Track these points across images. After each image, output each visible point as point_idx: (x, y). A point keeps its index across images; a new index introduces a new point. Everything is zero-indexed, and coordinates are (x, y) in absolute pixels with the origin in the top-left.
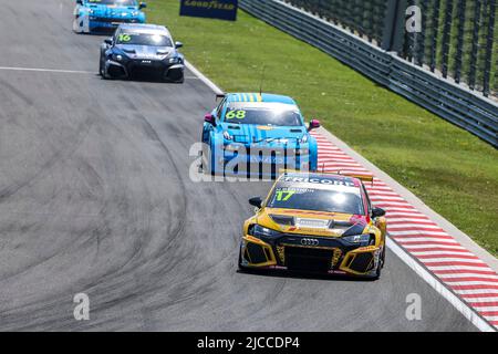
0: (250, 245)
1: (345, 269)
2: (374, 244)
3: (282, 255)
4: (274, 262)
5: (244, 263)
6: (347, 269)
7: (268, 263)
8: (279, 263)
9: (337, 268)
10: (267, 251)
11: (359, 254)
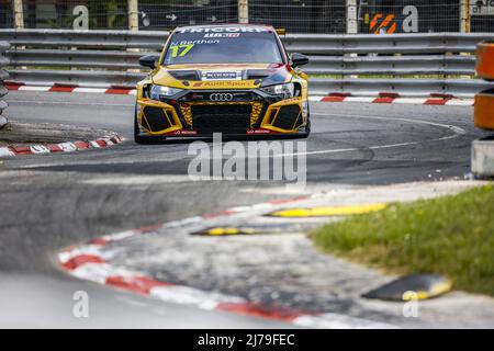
0: (147, 109)
1: (267, 127)
2: (300, 95)
3: (188, 117)
4: (180, 127)
5: (143, 132)
6: (270, 127)
7: (173, 128)
8: (185, 127)
9: (257, 126)
10: (170, 114)
11: (283, 107)
